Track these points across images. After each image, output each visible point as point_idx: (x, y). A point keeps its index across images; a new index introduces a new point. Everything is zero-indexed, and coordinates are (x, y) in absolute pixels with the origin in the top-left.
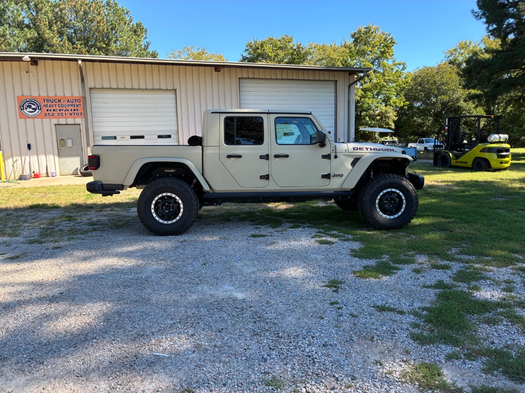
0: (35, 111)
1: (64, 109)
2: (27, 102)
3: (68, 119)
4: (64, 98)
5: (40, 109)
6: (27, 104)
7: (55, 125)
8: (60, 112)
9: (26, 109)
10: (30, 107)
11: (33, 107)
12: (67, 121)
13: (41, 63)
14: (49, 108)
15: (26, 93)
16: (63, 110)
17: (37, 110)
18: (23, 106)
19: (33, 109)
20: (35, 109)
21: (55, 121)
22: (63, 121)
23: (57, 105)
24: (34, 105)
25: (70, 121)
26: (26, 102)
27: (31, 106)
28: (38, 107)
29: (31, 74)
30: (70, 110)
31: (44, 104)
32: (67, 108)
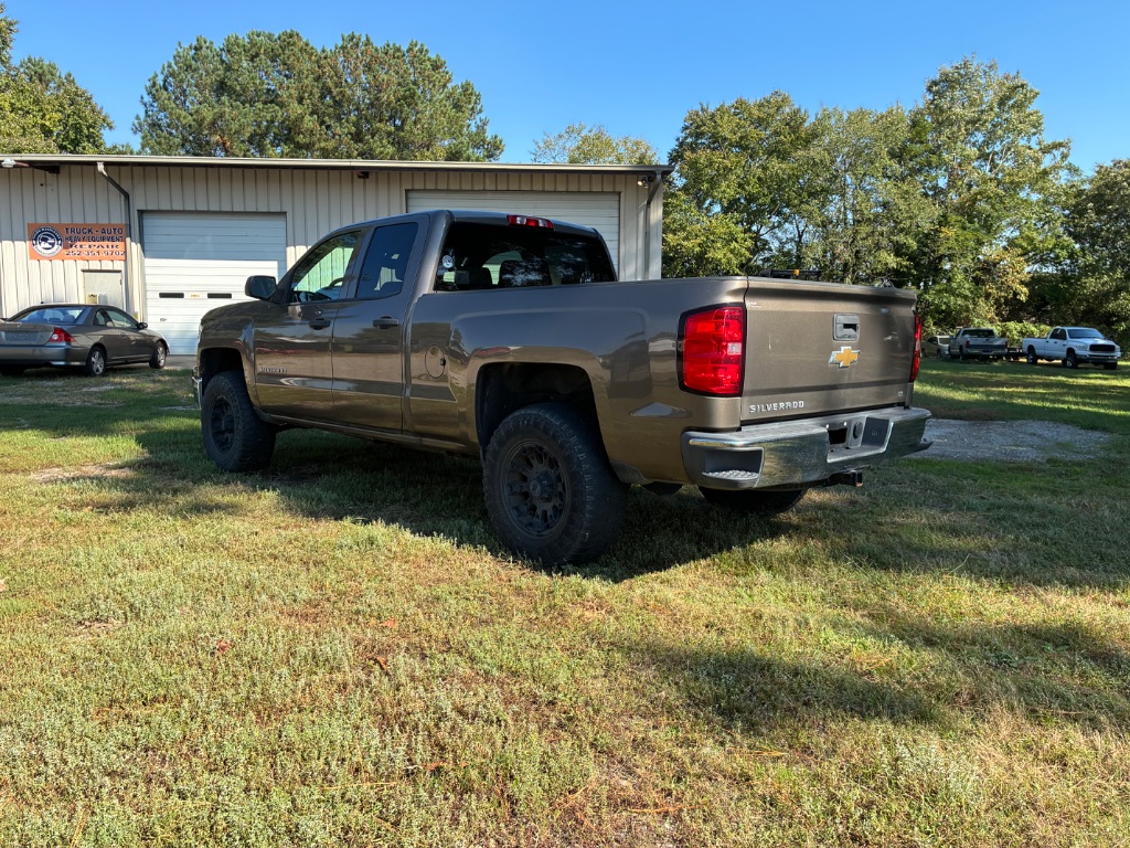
0: (53, 247)
2: (42, 233)
3: (103, 262)
4: (97, 227)
5: (61, 245)
6: (41, 236)
7: (83, 271)
9: (40, 243)
10: (45, 241)
11: (51, 240)
12: (100, 265)
13: (64, 170)
15: (41, 220)
17: (57, 247)
18: (36, 240)
19: (50, 244)
20: (53, 245)
21: (82, 265)
22: (95, 265)
24: (52, 238)
25: (107, 265)
26: (40, 234)
27: (48, 240)
28: (58, 240)
29: (49, 188)
30: (105, 246)
31: (67, 236)
32: (101, 243)
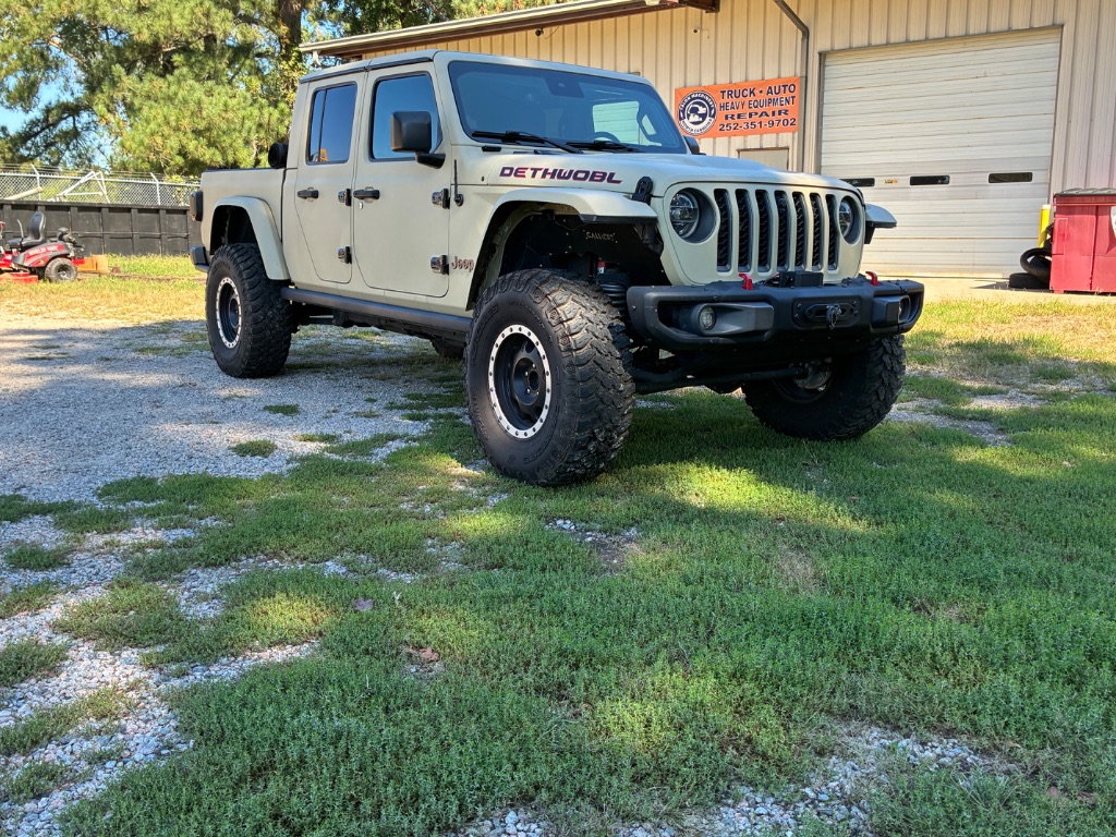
0: (704, 120)
1: (759, 110)
2: (692, 99)
3: (765, 136)
4: (762, 85)
5: (713, 116)
6: (690, 106)
7: (739, 151)
8: (749, 120)
9: (689, 116)
10: (694, 111)
11: (702, 110)
12: (761, 140)
14: (730, 112)
15: (692, 81)
16: (756, 114)
17: (708, 118)
18: (683, 111)
19: (700, 115)
20: (703, 116)
21: (738, 142)
22: (754, 141)
23: (746, 105)
24: (704, 106)
25: (769, 140)
26: (689, 102)
27: (697, 109)
28: (711, 109)
29: (705, 34)
30: (770, 114)
31: (723, 101)
32: (764, 109)
